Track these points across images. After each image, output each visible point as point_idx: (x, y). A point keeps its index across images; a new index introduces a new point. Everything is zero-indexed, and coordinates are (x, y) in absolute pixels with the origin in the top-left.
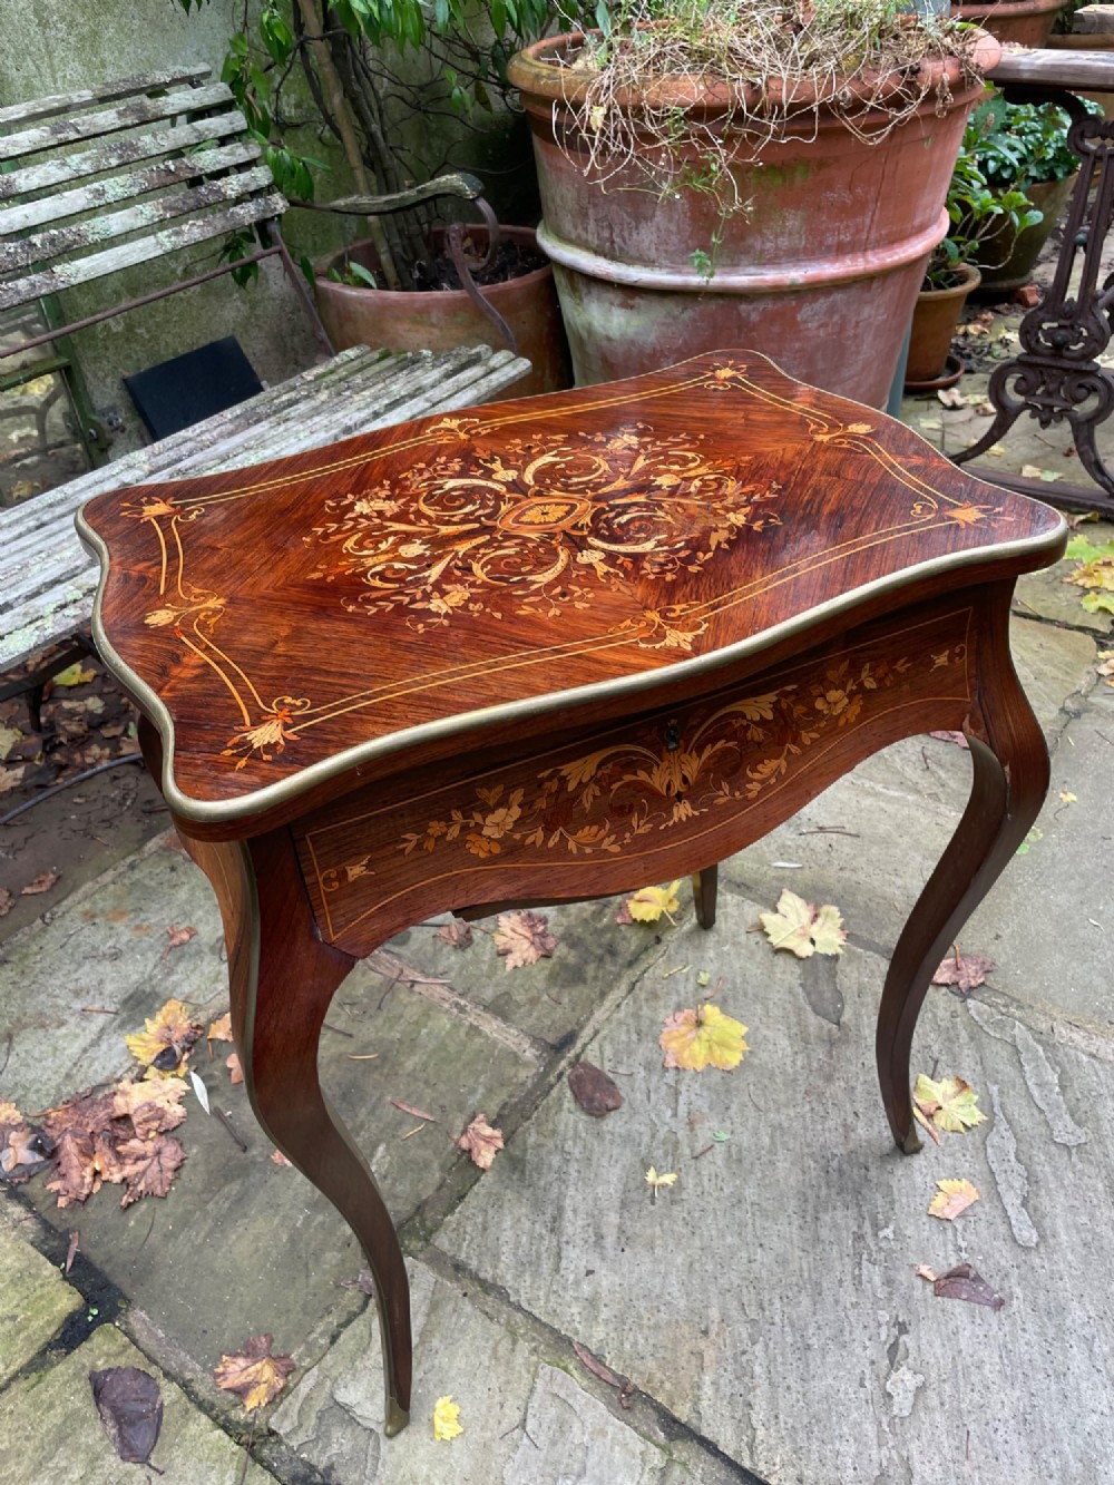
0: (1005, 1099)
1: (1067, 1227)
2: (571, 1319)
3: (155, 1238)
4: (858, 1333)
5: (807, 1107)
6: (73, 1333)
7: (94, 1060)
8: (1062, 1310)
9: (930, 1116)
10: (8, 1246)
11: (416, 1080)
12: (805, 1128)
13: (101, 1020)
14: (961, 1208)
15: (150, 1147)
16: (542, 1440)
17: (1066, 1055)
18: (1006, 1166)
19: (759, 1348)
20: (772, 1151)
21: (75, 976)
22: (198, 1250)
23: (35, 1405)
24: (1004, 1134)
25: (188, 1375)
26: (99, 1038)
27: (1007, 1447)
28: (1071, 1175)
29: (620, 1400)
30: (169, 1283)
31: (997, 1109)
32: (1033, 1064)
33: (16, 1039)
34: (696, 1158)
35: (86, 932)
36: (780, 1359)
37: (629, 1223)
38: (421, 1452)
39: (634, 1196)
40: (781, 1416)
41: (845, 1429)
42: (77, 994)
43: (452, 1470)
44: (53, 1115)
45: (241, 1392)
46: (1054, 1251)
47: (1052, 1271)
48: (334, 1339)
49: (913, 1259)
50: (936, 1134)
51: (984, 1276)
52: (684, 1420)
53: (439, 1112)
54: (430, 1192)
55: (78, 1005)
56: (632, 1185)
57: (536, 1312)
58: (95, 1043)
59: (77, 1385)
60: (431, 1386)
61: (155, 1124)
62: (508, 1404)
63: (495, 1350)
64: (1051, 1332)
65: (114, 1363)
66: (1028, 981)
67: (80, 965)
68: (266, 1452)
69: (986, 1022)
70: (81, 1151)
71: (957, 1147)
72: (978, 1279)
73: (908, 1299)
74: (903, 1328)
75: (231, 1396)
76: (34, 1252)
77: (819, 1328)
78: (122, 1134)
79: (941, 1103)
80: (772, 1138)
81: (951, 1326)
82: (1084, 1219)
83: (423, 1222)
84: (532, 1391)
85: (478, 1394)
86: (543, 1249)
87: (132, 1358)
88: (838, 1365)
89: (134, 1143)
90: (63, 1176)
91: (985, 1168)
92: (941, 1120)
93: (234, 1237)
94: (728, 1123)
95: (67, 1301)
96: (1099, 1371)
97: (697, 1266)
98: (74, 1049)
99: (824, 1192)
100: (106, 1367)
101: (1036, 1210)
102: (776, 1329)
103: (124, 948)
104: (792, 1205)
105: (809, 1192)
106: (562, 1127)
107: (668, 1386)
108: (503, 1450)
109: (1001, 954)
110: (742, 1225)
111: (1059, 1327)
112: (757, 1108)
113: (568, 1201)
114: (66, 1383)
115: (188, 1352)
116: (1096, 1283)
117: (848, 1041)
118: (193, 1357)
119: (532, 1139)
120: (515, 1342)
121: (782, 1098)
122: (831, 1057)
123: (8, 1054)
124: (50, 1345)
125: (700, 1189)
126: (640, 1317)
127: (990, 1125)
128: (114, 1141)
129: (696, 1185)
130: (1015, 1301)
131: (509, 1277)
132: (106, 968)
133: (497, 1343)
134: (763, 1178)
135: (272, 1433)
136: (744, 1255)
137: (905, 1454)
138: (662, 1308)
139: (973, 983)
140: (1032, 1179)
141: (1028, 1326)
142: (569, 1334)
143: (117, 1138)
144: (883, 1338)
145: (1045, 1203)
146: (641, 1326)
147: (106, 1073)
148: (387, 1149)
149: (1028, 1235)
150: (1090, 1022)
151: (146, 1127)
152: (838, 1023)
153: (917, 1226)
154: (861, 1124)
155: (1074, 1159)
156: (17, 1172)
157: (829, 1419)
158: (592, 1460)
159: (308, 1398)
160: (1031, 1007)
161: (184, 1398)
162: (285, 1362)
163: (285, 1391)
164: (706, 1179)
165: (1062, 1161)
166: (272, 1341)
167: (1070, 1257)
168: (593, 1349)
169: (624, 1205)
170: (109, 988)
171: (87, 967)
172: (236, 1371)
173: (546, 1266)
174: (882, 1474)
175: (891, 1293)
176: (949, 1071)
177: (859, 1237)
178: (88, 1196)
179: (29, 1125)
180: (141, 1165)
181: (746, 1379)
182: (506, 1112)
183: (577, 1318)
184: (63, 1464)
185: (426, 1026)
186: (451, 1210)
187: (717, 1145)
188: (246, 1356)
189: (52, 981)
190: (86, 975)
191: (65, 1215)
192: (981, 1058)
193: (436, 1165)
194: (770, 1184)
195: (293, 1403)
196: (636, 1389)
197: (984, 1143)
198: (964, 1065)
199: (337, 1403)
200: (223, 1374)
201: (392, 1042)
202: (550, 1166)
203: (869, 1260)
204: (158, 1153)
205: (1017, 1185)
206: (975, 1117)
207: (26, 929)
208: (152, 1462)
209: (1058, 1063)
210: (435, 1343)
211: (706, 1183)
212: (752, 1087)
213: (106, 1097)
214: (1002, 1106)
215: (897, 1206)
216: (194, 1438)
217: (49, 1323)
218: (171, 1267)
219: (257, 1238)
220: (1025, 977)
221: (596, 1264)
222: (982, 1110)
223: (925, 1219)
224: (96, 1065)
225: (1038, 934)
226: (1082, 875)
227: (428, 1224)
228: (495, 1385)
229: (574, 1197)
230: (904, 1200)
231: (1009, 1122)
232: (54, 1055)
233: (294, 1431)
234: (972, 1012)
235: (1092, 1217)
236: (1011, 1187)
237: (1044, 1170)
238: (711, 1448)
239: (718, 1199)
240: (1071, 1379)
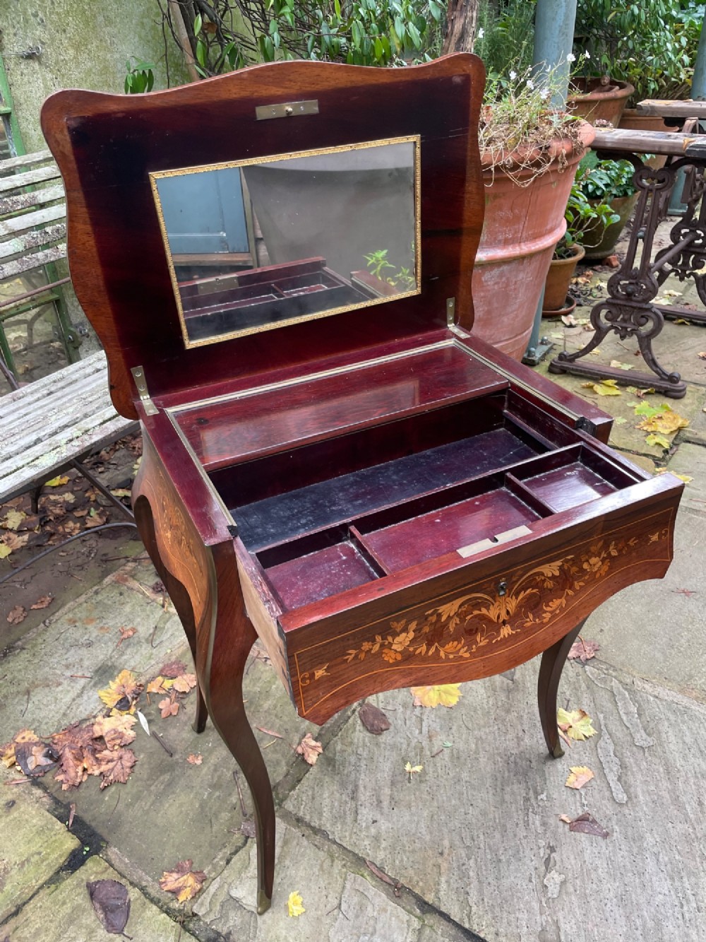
0: (607, 722)
1: (643, 792)
2: (364, 847)
3: (121, 806)
4: (527, 851)
5: (496, 727)
6: (75, 862)
7: (80, 705)
8: (641, 838)
9: (565, 732)
10: (34, 812)
11: (270, 714)
12: (495, 739)
13: (82, 682)
14: (584, 783)
15: (115, 755)
16: (351, 915)
17: (641, 697)
18: (608, 759)
19: (472, 862)
20: (477, 752)
21: (66, 657)
22: (147, 813)
23: (55, 902)
24: (608, 741)
25: (144, 884)
26: (82, 692)
27: (612, 914)
28: (645, 764)
29: (394, 892)
30: (130, 832)
31: (603, 727)
32: (623, 702)
33: (32, 693)
34: (433, 757)
35: (71, 631)
36: (484, 868)
37: (396, 794)
38: (281, 924)
39: (399, 778)
40: (485, 900)
41: (522, 905)
42: (67, 667)
43: (300, 933)
44: (57, 737)
45: (175, 892)
46: (636, 806)
47: (635, 817)
48: (228, 862)
49: (557, 811)
50: (569, 742)
51: (597, 820)
52: (430, 902)
53: (284, 733)
54: (281, 778)
55: (68, 673)
56: (397, 772)
57: (344, 845)
58: (80, 695)
59: (78, 891)
60: (286, 887)
61: (118, 741)
62: (330, 896)
63: (321, 866)
64: (635, 850)
65: (100, 877)
66: (619, 655)
67: (68, 650)
68: (191, 925)
69: (596, 678)
70: (75, 758)
71: (581, 749)
72: (594, 821)
73: (555, 833)
74: (552, 849)
75: (170, 895)
76: (49, 815)
77: (505, 850)
78: (98, 747)
79: (572, 724)
80: (476, 745)
81: (580, 848)
82: (653, 788)
83: (277, 795)
84: (344, 888)
85: (313, 891)
86: (347, 809)
87: (110, 875)
88: (517, 870)
89: (106, 752)
90: (65, 772)
91: (597, 760)
92: (571, 734)
93: (167, 805)
94: (451, 737)
95: (71, 843)
96: (662, 871)
97: (435, 817)
98: (68, 699)
99: (506, 774)
100: (96, 880)
101: (626, 783)
102: (481, 851)
103: (94, 640)
104: (489, 782)
105: (498, 775)
106: (356, 740)
107: (421, 884)
108: (328, 921)
109: (604, 640)
110: (461, 793)
111: (639, 847)
112: (468, 728)
113: (361, 782)
114: (73, 889)
115: (144, 870)
116: (660, 823)
117: (518, 690)
118: (146, 874)
119: (339, 747)
120: (333, 861)
121: (482, 722)
122: (509, 699)
123: (28, 702)
124: (61, 869)
125: (436, 774)
126: (404, 846)
127: (599, 736)
128: (94, 751)
129: (433, 772)
130: (615, 834)
131: (328, 825)
132: (84, 652)
133: (323, 862)
134: (472, 767)
135: (195, 915)
136: (462, 810)
137: (555, 918)
138: (417, 841)
139: (588, 657)
140: (623, 766)
141: (623, 847)
142: (364, 856)
143: (96, 749)
144: (542, 855)
145: (631, 779)
146: (405, 851)
147: (87, 713)
149: (622, 797)
150: (654, 678)
151: (113, 743)
152: (512, 680)
153: (559, 792)
154: (526, 737)
155: (647, 754)
156: (37, 770)
157: (513, 900)
158: (379, 926)
159: (215, 895)
160: (621, 670)
161: (143, 897)
162: (202, 875)
163: (201, 891)
164: (439, 768)
165: (640, 755)
166: (192, 863)
167: (645, 809)
168: (378, 864)
169: (393, 783)
170: (86, 663)
171: (72, 651)
172: (172, 880)
173: (349, 819)
174: (543, 930)
175: (545, 830)
176: (575, 706)
177: (527, 799)
178: (80, 783)
179: (43, 743)
180: (111, 765)
181: (465, 879)
182: (323, 732)
183: (368, 847)
184: (73, 935)
185: (274, 684)
186: (293, 788)
187: (445, 749)
188: (178, 872)
189: (52, 660)
190: (73, 656)
191: (67, 794)
192: (594, 699)
193: (283, 763)
194: (476, 770)
195: (206, 898)
196: (403, 886)
197: (596, 746)
198: (584, 703)
199: (231, 897)
200: (164, 882)
201: (255, 693)
202: (350, 762)
203: (533, 812)
204: (121, 758)
205: (615, 769)
206: (590, 731)
207: (35, 630)
208: (125, 933)
209: (637, 701)
210: (287, 863)
211: (439, 770)
212: (464, 717)
213: (88, 726)
214: (606, 725)
215: (548, 782)
216: (149, 919)
217: (61, 856)
218: (131, 823)
219: (181, 805)
220: (618, 653)
221: (378, 817)
222: (594, 728)
223: (563, 789)
224: (81, 708)
225: (624, 629)
226: (649, 596)
227: (281, 796)
228: (322, 884)
229: (364, 779)
230: (552, 779)
231: (610, 734)
232: (56, 702)
233: (208, 913)
234: (588, 673)
235: (657, 786)
236: (611, 770)
237: (630, 761)
238: (446, 917)
239: (447, 780)
240: (647, 876)
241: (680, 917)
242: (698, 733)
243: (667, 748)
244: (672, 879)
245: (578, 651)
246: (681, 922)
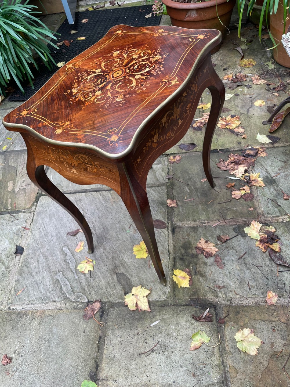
4: (90, 216)
5: (114, 248)
8: (57, 239)
10: (231, 146)
12: (113, 243)
13: (273, 175)
14: (78, 246)
18: (71, 260)
19: (105, 205)
20: (117, 235)
24: (72, 267)
26: (267, 172)
28: (58, 266)
31: (75, 272)
32: (69, 290)
33: (283, 163)
34: (131, 225)
44: (254, 160)
46: (59, 248)
48: (168, 169)
50: (86, 258)
53: (185, 202)
64: (59, 235)
65: (195, 148)
71: (81, 258)
76: (226, 148)
80: (119, 237)
81: (75, 226)
82: (54, 258)
83: (170, 188)
87: (194, 150)
88: (92, 210)
90: (237, 156)
91: (75, 257)
94: (128, 235)
95: (213, 148)
98: (269, 168)
99: (104, 234)
101: (64, 255)
102: (103, 208)
104: (109, 228)
106: (160, 214)
110: (116, 219)
111: (57, 236)
112: (124, 241)
117: (112, 270)
118: (186, 156)
119: (163, 209)
121: (120, 247)
122: (114, 263)
123: (279, 160)
127: (76, 267)
129: (128, 221)
130: (65, 236)
134: (117, 229)
136: (114, 215)
140: (65, 260)
141: (62, 233)
145: (62, 257)
148: (188, 192)
149: (65, 249)
150: (56, 313)
152: (116, 273)
154: (102, 251)
155: (57, 270)
159: (165, 162)
160: (71, 309)
165: (60, 268)
166: (177, 163)
170: (282, 180)
172: (178, 158)
176: (87, 276)
178: (229, 157)
182: (173, 211)
186: (167, 192)
187: (128, 230)
191: (229, 154)
192: (81, 284)
193: (176, 195)
194: (115, 229)
197: (76, 263)
198: (84, 280)
199: (161, 164)
202: (156, 207)
204: (226, 167)
205: (68, 257)
206: (79, 267)
209: (63, 294)
211: (126, 222)
212: (128, 245)
214: (74, 274)
216: (175, 151)
222: (78, 270)
227: (169, 188)
231: (72, 271)
234: (85, 297)
235: (53, 260)
236: (69, 256)
237: (63, 264)
238: (106, 191)
239: (123, 221)
240: (55, 229)
241: (45, 224)
242: (38, 292)
243: (50, 277)
244: (47, 233)
245: (93, 309)
246: (44, 223)
